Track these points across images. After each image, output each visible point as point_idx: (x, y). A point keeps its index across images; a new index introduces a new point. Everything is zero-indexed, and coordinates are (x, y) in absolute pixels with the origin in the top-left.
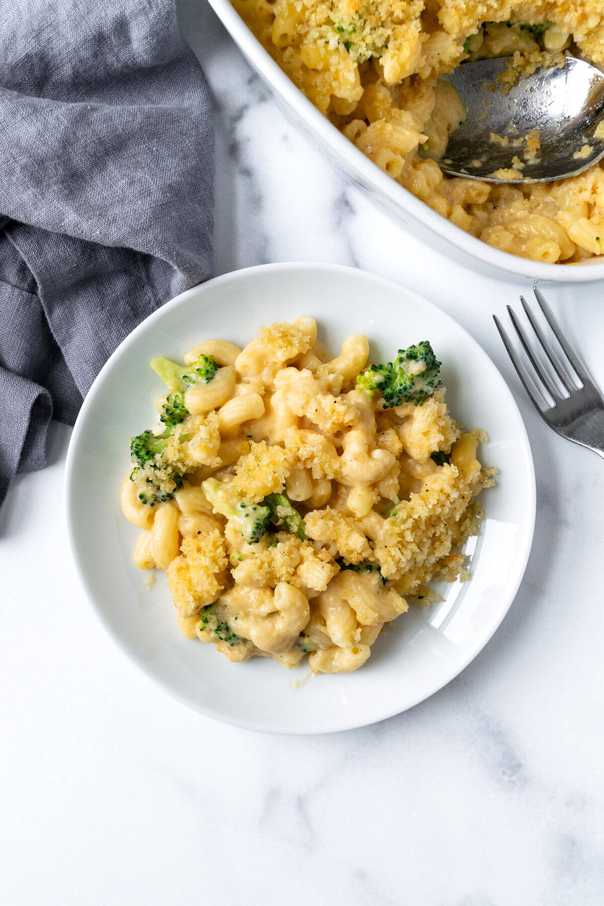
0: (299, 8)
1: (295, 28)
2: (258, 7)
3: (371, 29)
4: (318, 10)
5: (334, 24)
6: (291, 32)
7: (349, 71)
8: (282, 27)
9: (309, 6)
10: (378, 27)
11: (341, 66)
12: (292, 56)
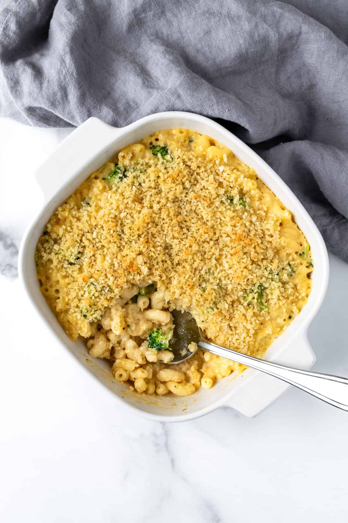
0: (67, 300)
1: (65, 306)
2: (52, 294)
3: (94, 311)
4: (74, 301)
5: (80, 308)
6: (64, 309)
7: (85, 328)
8: (60, 306)
9: (71, 299)
10: (98, 310)
11: (82, 326)
12: (64, 317)
